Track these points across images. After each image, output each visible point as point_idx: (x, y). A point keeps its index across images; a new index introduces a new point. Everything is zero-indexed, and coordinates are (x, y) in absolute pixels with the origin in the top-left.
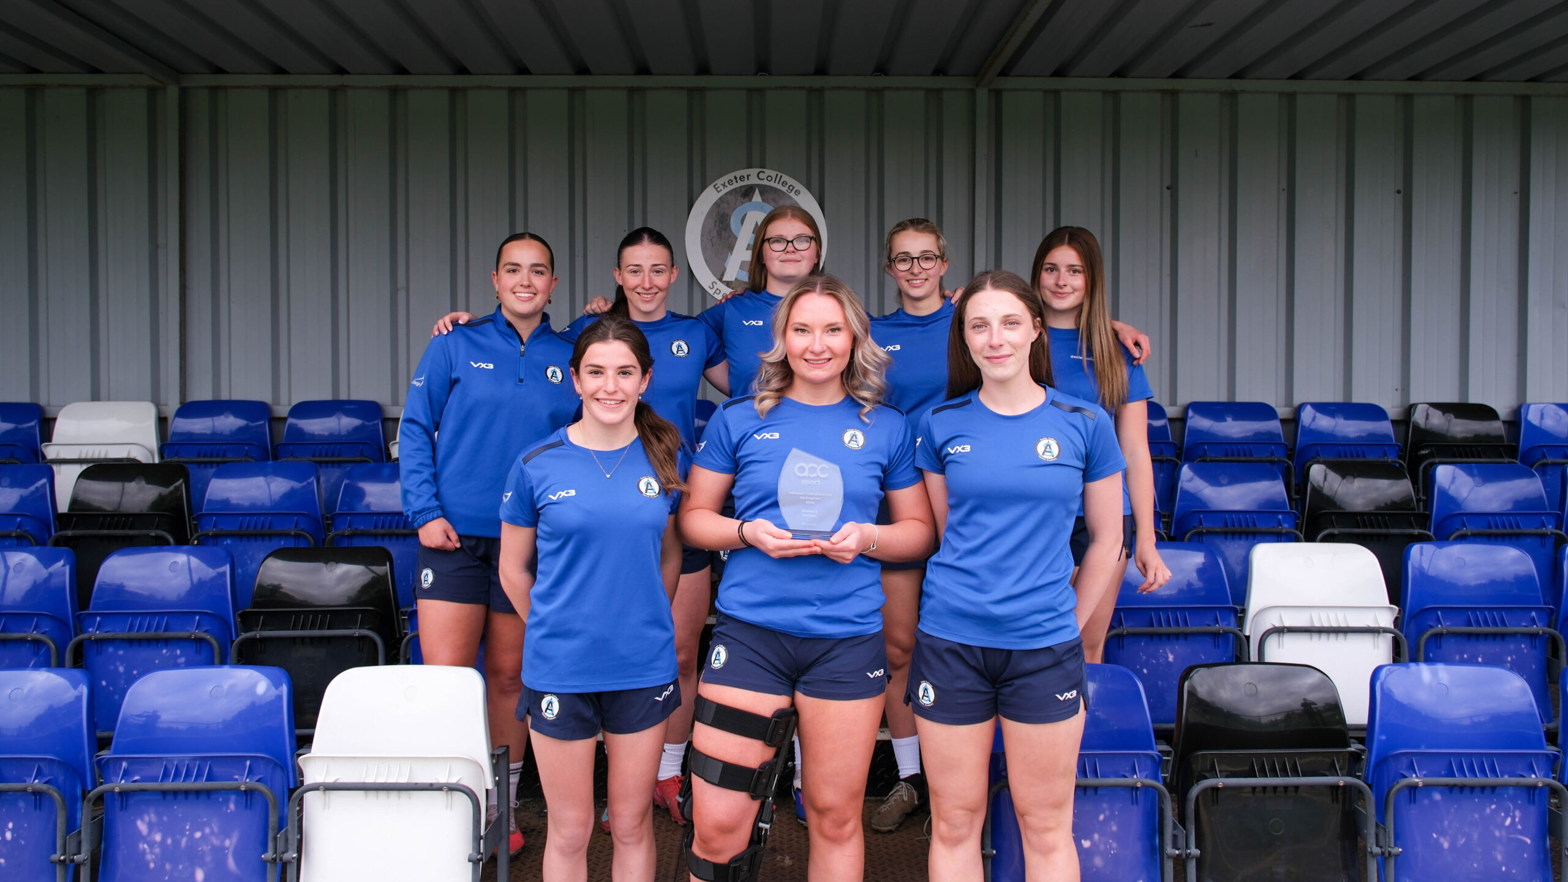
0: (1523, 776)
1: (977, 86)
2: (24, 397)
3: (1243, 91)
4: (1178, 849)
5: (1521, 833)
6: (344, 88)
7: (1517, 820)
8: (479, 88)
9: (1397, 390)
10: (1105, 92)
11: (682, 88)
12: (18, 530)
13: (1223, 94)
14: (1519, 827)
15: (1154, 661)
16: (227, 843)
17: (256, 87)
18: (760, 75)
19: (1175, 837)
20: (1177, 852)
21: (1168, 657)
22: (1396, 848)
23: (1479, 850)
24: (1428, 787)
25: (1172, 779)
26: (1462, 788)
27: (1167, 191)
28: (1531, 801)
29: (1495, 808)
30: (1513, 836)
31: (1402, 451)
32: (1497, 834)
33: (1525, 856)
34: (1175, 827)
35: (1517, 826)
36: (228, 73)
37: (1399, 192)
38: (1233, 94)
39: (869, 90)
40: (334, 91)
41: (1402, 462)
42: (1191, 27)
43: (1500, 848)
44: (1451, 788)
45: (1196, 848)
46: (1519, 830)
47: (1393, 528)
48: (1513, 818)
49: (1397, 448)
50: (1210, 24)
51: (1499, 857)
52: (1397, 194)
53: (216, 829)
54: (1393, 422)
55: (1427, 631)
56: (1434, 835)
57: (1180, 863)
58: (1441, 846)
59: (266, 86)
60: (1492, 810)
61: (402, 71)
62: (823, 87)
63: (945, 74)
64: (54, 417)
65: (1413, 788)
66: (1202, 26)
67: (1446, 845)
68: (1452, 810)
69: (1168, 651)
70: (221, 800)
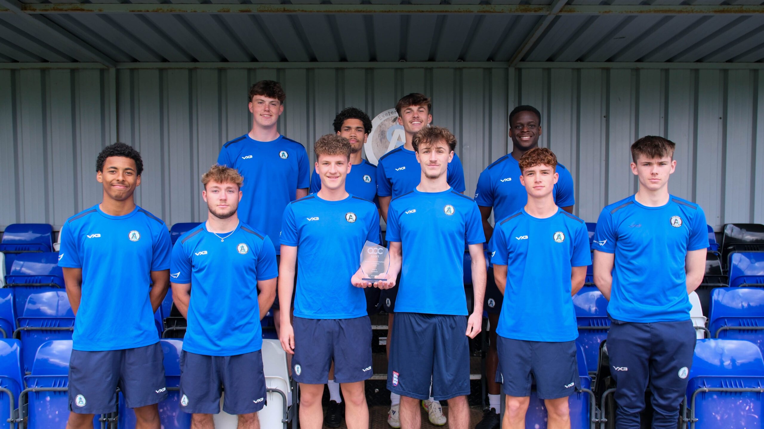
0: (754, 388)
1: (509, 66)
2: (43, 222)
3: (643, 68)
4: (598, 419)
5: (754, 413)
6: (196, 68)
7: (751, 407)
8: (263, 68)
9: (718, 217)
10: (573, 69)
11: (362, 68)
12: (52, 283)
13: (632, 69)
14: (752, 410)
15: (591, 342)
16: (174, 414)
17: (153, 69)
18: (401, 61)
19: (596, 414)
20: (597, 420)
21: (597, 340)
22: (695, 419)
23: (734, 420)
24: (711, 393)
25: (595, 389)
26: (726, 392)
27: (604, 118)
28: (758, 399)
29: (741, 402)
30: (749, 414)
31: (720, 247)
32: (742, 413)
33: (755, 423)
34: (596, 410)
35: (751, 410)
36: (139, 62)
37: (720, 118)
38: (637, 70)
39: (456, 69)
40: (191, 70)
41: (719, 253)
42: (614, 39)
43: (743, 419)
44: (722, 392)
45: (605, 418)
46: (752, 412)
47: (710, 283)
48: (750, 406)
49: (717, 246)
50: (624, 38)
51: (743, 424)
52: (719, 119)
53: (169, 408)
54: (716, 233)
55: (720, 328)
56: (713, 414)
57: (598, 425)
58: (716, 418)
59: (157, 68)
60: (740, 403)
61: (224, 60)
62: (432, 67)
63: (493, 61)
64: (58, 230)
65: (704, 392)
66: (620, 38)
67: (719, 418)
68: (722, 403)
69: (598, 338)
70: (171, 395)
